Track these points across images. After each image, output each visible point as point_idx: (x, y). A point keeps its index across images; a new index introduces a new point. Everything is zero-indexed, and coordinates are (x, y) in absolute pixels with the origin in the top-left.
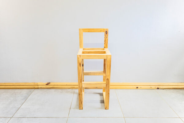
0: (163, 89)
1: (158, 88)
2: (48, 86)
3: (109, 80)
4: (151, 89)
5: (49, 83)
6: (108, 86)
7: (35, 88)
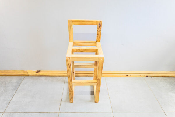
0: (152, 77)
1: (147, 76)
2: (38, 74)
3: (100, 80)
4: (141, 77)
5: (39, 71)
6: (98, 84)
7: (25, 75)
